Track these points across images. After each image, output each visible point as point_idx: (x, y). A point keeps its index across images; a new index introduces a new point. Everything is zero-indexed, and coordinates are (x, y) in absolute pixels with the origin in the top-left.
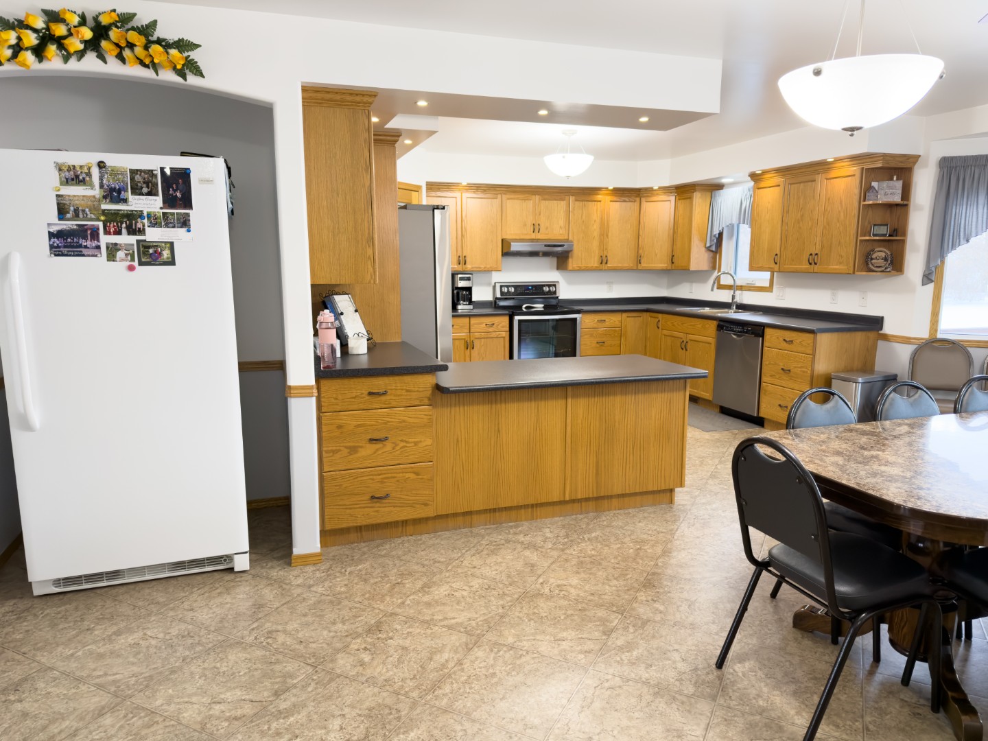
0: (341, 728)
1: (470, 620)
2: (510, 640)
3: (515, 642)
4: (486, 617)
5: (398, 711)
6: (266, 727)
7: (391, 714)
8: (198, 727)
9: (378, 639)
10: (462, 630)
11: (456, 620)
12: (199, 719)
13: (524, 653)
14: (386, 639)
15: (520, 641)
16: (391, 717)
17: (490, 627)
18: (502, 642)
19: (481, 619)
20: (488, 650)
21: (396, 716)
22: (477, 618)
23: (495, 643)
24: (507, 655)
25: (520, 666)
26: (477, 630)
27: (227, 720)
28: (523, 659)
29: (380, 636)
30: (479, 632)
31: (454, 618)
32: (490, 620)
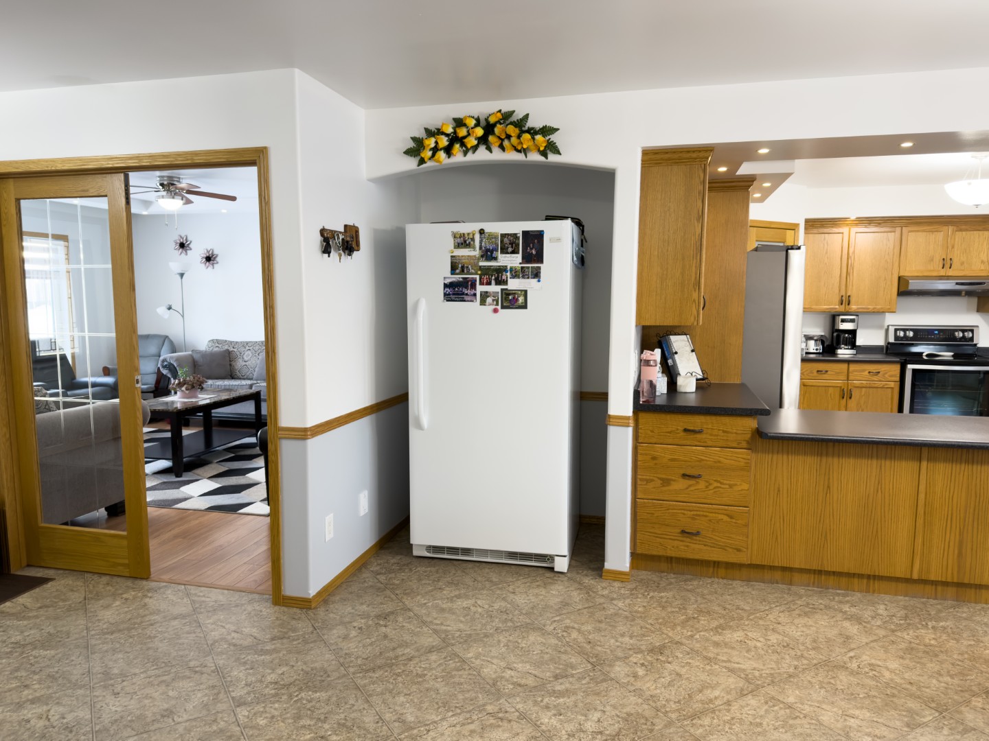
0: (599, 721)
1: (754, 669)
2: (791, 700)
3: (796, 703)
4: (772, 672)
5: (653, 724)
6: (540, 699)
7: (646, 724)
8: (491, 682)
9: (657, 660)
10: (743, 676)
11: (739, 665)
12: (494, 676)
13: (802, 716)
14: (664, 662)
15: (803, 704)
16: (644, 727)
17: (773, 682)
18: (781, 699)
19: (767, 672)
20: (763, 701)
21: (650, 728)
22: (762, 670)
23: (773, 698)
24: (782, 712)
25: (791, 726)
26: (758, 680)
27: (512, 684)
28: (798, 721)
29: (660, 657)
30: (759, 682)
31: (738, 663)
32: (775, 675)
